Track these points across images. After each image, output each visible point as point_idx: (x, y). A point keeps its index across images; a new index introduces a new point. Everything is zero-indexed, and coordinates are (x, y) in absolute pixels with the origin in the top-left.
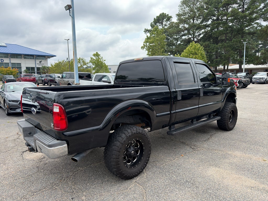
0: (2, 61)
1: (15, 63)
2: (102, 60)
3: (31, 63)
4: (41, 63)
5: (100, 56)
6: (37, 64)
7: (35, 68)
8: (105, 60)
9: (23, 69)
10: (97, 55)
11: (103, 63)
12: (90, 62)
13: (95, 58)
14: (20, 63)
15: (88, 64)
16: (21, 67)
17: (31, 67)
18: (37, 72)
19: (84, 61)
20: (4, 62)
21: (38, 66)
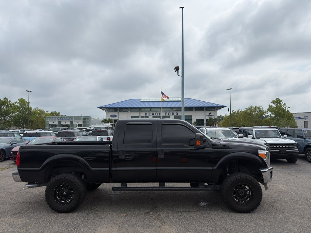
0: (177, 114)
1: (187, 116)
2: (285, 107)
3: (200, 115)
4: (210, 115)
5: (282, 103)
6: (206, 116)
7: (204, 120)
8: (288, 108)
9: (194, 120)
10: (277, 101)
11: (286, 111)
12: (269, 110)
13: (274, 105)
14: (191, 116)
15: (266, 113)
16: (192, 119)
17: (201, 119)
18: (206, 124)
19: (261, 110)
20: (178, 115)
21: (207, 118)
